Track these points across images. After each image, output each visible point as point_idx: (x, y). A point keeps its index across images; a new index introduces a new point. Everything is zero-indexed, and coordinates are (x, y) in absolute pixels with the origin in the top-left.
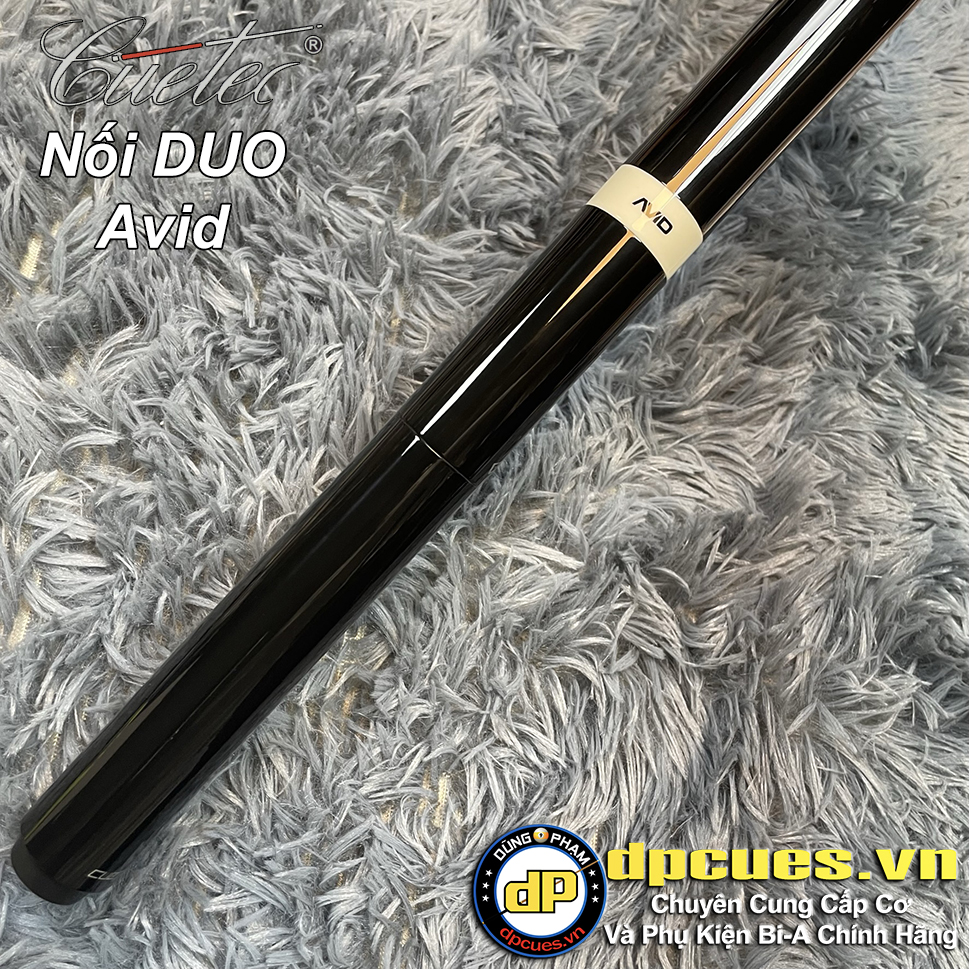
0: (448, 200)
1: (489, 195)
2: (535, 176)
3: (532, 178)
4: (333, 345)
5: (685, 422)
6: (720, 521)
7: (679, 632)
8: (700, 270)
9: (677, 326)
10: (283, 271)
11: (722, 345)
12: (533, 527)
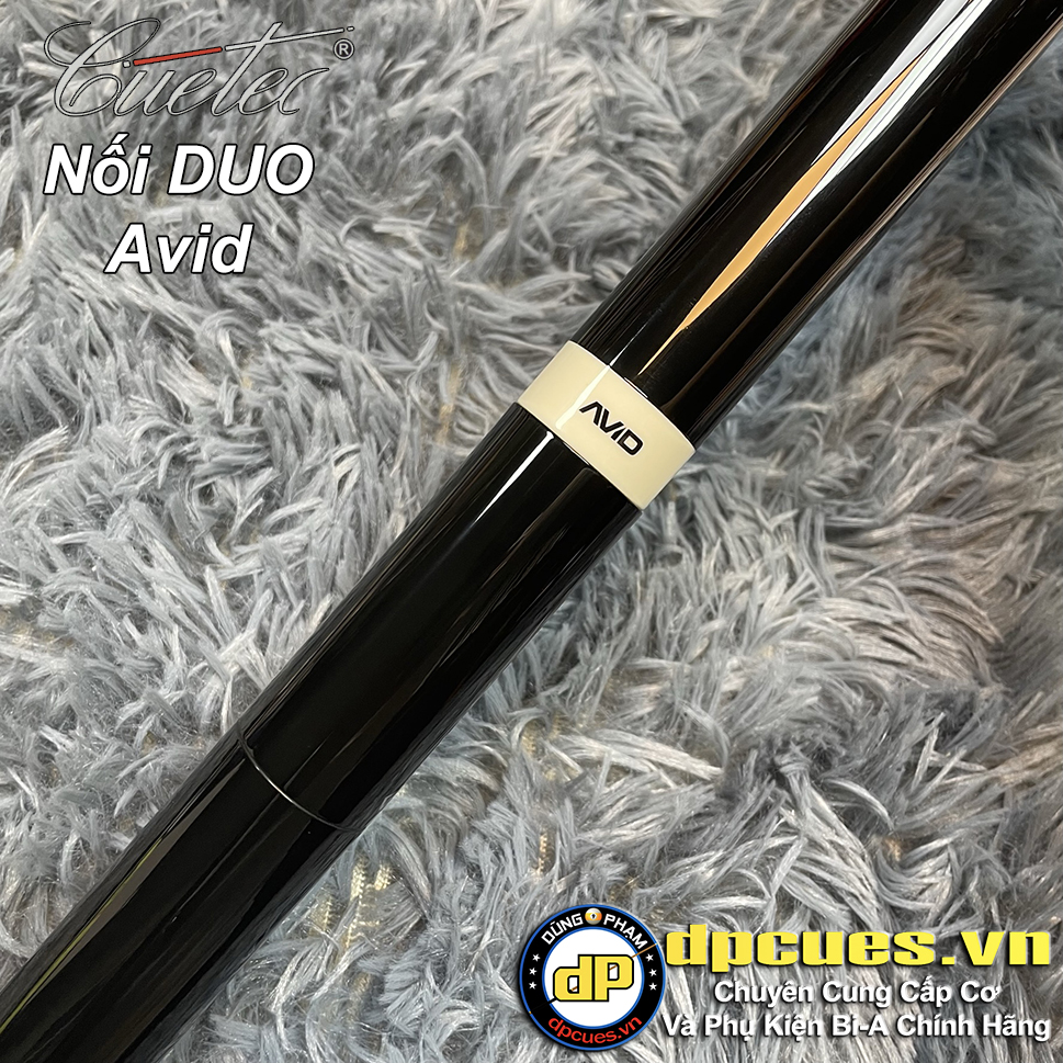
0: (519, 232)
1: (580, 224)
2: (648, 194)
3: (643, 197)
4: (346, 447)
5: (876, 545)
6: (936, 701)
7: (873, 881)
8: (895, 320)
9: (861, 403)
10: (276, 342)
11: (932, 429)
12: (640, 713)
